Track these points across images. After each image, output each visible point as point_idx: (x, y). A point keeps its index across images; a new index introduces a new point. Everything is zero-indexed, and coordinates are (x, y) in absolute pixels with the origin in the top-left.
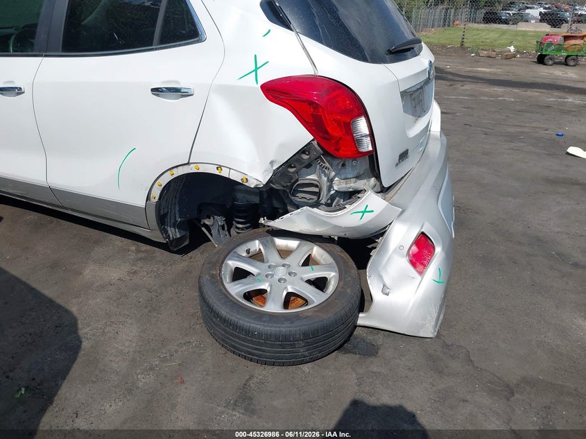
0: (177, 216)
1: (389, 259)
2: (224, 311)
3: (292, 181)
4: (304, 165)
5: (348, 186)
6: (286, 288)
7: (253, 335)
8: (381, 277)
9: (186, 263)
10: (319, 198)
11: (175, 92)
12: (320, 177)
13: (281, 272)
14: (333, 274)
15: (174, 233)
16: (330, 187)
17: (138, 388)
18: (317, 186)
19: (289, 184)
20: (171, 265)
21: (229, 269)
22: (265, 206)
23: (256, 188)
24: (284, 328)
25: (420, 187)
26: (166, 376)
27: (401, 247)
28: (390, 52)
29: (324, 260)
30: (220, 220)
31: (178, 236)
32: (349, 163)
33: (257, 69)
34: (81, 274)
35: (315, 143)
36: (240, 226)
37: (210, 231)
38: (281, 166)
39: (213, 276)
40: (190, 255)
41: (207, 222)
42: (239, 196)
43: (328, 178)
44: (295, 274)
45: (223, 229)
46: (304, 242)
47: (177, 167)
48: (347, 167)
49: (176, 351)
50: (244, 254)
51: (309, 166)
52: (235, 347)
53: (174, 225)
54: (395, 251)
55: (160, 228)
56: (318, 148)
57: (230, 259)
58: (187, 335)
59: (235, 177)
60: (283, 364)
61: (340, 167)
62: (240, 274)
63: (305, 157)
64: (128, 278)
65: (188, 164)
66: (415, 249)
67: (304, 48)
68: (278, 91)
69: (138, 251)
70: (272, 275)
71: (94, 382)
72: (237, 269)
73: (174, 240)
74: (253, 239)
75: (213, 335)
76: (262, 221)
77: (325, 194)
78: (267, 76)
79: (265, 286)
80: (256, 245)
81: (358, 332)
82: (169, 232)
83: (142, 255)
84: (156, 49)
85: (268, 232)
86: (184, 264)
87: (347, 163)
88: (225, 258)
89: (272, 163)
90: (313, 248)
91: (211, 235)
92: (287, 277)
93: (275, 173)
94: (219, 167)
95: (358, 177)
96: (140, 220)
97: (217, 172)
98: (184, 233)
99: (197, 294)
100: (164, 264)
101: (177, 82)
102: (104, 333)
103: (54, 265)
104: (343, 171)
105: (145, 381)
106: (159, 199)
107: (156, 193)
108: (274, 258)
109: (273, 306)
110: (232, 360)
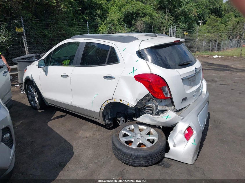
0: (109, 116)
1: (177, 134)
2: (118, 146)
3: (144, 106)
4: (147, 100)
5: (163, 108)
6: (139, 141)
7: (126, 154)
8: (173, 141)
9: (111, 133)
10: (153, 112)
11: (111, 78)
12: (153, 105)
13: (139, 136)
14: (156, 138)
15: (108, 122)
16: (157, 109)
17: (90, 168)
18: (152, 108)
19: (142, 106)
20: (106, 133)
21: (122, 134)
22: (137, 114)
23: (132, 107)
24: (136, 153)
25: (191, 110)
26: (99, 165)
27: (181, 131)
28: (179, 65)
29: (155, 133)
30: (123, 119)
31: (109, 123)
32: (163, 100)
33: (133, 71)
34: (78, 133)
35: (150, 94)
36: (129, 121)
37: (119, 122)
38: (140, 101)
39: (116, 135)
40: (113, 130)
41: (119, 119)
42: (129, 110)
43: (155, 105)
44: (143, 137)
45: (124, 121)
46: (149, 127)
47: (109, 100)
48: (163, 102)
49: (103, 159)
50: (128, 129)
51: (149, 101)
52: (120, 158)
53: (108, 119)
54: (179, 132)
55: (103, 120)
56: (151, 95)
57: (123, 130)
58: (107, 154)
59: (126, 103)
60: (136, 166)
61: (160, 102)
62: (125, 135)
63: (147, 98)
64: (92, 136)
65: (112, 99)
66: (187, 132)
67: (148, 65)
68: (140, 78)
69: (97, 128)
70: (136, 137)
71: (77, 164)
72: (124, 133)
73: (108, 124)
74: (131, 124)
75: (115, 154)
76: (134, 119)
77: (155, 110)
78: (136, 73)
79: (133, 140)
80: (132, 127)
81: (164, 160)
82: (106, 121)
83: (98, 129)
84: (106, 65)
85: (137, 123)
86: (110, 133)
87: (162, 101)
88: (121, 130)
89: (137, 99)
90: (151, 130)
91: (120, 123)
92: (140, 138)
93: (138, 103)
94: (121, 100)
95: (167, 106)
96: (98, 117)
97: (120, 102)
98: (111, 122)
99: (111, 142)
100: (104, 133)
101: (111, 75)
102: (82, 151)
103: (70, 130)
104: (161, 103)
105: (92, 166)
106: (104, 110)
107: (103, 108)
108: (137, 131)
109: (134, 146)
110: (120, 163)
